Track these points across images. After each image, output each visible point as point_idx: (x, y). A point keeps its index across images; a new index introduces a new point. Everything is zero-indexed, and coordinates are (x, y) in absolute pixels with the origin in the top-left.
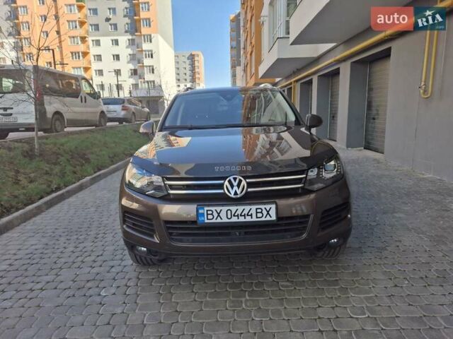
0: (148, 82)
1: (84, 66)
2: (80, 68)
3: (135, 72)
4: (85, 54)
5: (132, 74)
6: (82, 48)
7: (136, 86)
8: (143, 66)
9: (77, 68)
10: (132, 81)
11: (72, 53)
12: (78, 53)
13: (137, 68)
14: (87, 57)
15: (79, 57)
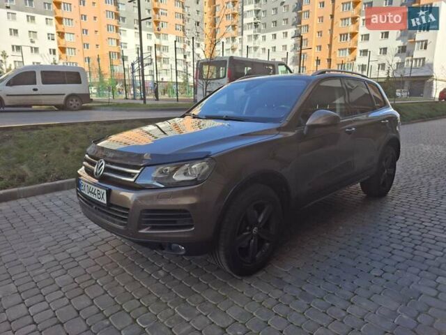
0: (416, 59)
1: (350, 47)
2: (345, 49)
3: (403, 50)
4: (353, 35)
5: (399, 52)
6: (351, 28)
7: (400, 65)
8: (415, 42)
9: (343, 50)
10: (398, 59)
11: (341, 35)
12: (347, 34)
13: (406, 44)
14: (355, 38)
15: (347, 38)
